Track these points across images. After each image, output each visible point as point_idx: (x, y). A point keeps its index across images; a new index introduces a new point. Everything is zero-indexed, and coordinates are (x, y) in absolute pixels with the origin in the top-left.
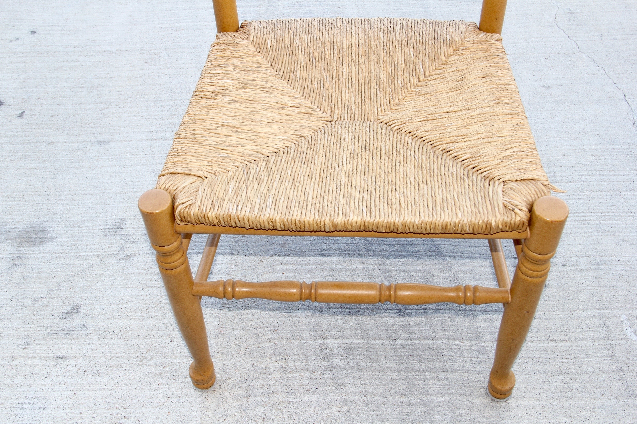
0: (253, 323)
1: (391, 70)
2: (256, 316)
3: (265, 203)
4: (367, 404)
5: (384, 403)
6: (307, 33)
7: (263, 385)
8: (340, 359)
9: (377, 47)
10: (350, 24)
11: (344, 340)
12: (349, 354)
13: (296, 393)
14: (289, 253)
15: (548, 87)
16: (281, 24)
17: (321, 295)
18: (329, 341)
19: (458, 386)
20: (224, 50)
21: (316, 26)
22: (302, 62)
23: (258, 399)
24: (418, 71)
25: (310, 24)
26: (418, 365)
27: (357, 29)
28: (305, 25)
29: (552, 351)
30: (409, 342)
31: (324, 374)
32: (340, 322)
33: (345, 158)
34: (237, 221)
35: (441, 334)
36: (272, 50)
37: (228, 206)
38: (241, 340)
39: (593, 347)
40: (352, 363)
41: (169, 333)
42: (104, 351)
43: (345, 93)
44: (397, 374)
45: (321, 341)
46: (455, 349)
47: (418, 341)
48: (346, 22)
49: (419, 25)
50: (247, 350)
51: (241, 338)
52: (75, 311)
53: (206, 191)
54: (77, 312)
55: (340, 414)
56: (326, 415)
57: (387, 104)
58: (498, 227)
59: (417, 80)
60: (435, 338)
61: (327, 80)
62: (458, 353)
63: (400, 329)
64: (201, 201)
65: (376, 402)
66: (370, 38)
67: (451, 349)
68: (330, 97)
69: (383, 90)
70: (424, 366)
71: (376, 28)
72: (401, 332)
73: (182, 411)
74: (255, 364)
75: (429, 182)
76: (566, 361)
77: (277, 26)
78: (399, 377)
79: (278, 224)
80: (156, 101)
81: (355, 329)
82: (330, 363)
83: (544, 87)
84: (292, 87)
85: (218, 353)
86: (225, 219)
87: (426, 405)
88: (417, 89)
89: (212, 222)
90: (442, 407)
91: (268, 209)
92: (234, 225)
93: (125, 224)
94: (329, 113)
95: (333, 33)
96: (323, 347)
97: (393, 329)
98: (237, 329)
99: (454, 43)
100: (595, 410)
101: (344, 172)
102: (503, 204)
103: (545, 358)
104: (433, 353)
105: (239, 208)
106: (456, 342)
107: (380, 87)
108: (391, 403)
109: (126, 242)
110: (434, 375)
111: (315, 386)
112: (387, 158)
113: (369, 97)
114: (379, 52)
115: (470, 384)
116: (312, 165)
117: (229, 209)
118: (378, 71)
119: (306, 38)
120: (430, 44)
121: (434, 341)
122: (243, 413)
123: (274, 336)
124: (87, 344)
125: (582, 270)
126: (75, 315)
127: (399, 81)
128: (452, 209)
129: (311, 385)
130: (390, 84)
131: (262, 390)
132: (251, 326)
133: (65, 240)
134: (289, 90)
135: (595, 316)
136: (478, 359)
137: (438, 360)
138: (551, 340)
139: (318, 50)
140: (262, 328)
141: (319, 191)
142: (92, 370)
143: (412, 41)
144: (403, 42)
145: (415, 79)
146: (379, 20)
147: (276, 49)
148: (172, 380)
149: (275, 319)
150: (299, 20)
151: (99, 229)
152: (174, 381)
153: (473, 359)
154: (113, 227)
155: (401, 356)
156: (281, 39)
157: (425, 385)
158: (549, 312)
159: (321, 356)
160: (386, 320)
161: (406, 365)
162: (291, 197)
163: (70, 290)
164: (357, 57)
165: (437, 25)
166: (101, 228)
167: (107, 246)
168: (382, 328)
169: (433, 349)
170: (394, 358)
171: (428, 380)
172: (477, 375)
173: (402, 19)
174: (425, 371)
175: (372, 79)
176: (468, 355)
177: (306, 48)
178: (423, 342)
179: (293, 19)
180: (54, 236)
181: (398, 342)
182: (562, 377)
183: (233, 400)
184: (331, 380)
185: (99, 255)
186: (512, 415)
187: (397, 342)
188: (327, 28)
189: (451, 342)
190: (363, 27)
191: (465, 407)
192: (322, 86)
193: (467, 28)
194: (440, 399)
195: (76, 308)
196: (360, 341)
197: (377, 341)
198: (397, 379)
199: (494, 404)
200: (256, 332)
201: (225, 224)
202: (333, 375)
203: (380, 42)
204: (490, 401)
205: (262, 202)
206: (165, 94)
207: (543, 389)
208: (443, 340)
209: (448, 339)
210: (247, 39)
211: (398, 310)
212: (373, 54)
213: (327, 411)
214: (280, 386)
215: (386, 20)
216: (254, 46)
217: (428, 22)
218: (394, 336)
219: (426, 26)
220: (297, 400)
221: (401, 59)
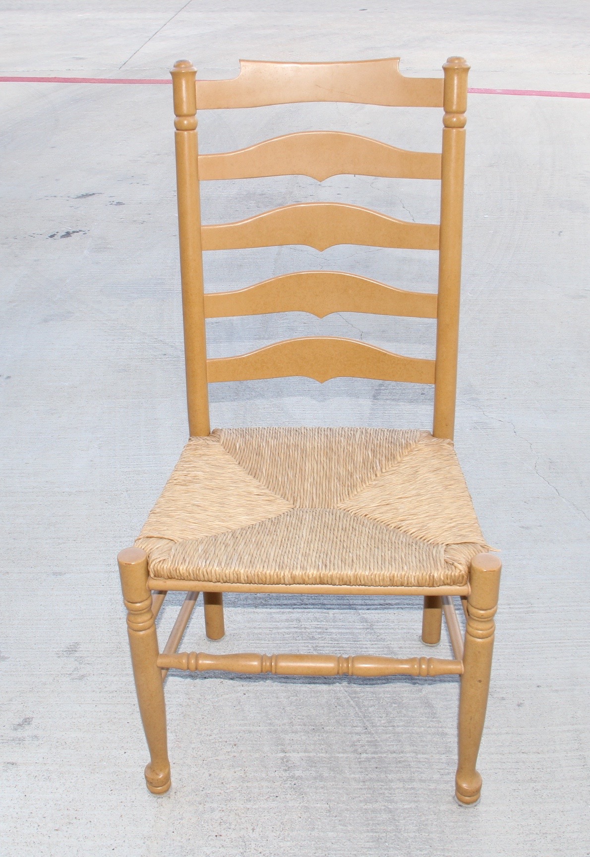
0: (211, 738)
1: (350, 467)
2: (215, 732)
3: (231, 560)
4: (329, 811)
5: (347, 810)
6: (274, 438)
7: (220, 793)
8: (303, 771)
9: (338, 450)
10: (314, 431)
11: (306, 754)
12: (311, 766)
13: (255, 801)
14: (251, 676)
15: (527, 528)
16: (250, 431)
17: (281, 667)
18: (291, 755)
19: (424, 794)
20: (196, 450)
21: (282, 433)
22: (268, 461)
23: (215, 805)
24: (375, 468)
25: (276, 431)
26: (384, 776)
27: (320, 435)
28: (271, 432)
29: (524, 762)
30: (376, 756)
31: (284, 784)
32: (303, 737)
33: (305, 532)
34: (205, 573)
35: (408, 748)
36: (241, 451)
37: (197, 561)
38: (199, 753)
39: (566, 758)
40: (314, 774)
41: (123, 745)
42: (55, 759)
43: (307, 486)
44: (361, 784)
45: (282, 755)
46: (423, 762)
47: (385, 755)
48: (310, 430)
49: (377, 432)
50: (205, 762)
51: (198, 751)
52: (26, 723)
53: (178, 550)
54: (29, 724)
55: (300, 820)
56: (285, 820)
57: (346, 495)
58: (440, 579)
59: (375, 476)
60: (402, 752)
61: (291, 475)
62: (426, 765)
63: (366, 744)
64: (174, 557)
65: (339, 809)
66: (331, 442)
67: (419, 762)
68: (293, 489)
69: (343, 483)
70: (390, 777)
71: (337, 434)
72: (367, 747)
73: (135, 814)
74: (212, 774)
75: (380, 547)
76: (538, 771)
77: (246, 433)
78: (364, 787)
79: (242, 576)
80: (115, 537)
81: (319, 744)
82: (291, 774)
83: (523, 527)
84: (258, 480)
85: (174, 763)
86: (195, 571)
87: (390, 811)
88: (374, 483)
89: (182, 575)
90: (407, 813)
91: (234, 563)
92: (202, 579)
93: (80, 647)
94: (292, 502)
95: (297, 438)
96: (285, 760)
97: (359, 744)
98: (194, 743)
99: (409, 445)
100: (565, 813)
101: (303, 540)
102: (445, 560)
103: (516, 769)
104: (400, 765)
105: (208, 562)
106: (425, 756)
107: (339, 481)
108: (355, 810)
109: (80, 663)
110: (401, 785)
111: (275, 795)
112: (343, 532)
113: (330, 490)
114: (339, 453)
115: (438, 793)
116: (275, 536)
117: (198, 563)
118: (338, 468)
119: (272, 442)
120: (387, 446)
121: (402, 755)
122: (199, 817)
123: (233, 749)
124: (38, 753)
125: (557, 691)
126: (27, 727)
127: (357, 476)
128: (399, 564)
129: (271, 793)
130: (350, 478)
131: (219, 797)
132: (210, 740)
133: (18, 660)
134: (255, 482)
135: (568, 731)
136: (447, 771)
137: (405, 772)
138: (523, 753)
139: (283, 451)
140: (221, 742)
141: (280, 552)
142: (43, 775)
143: (370, 444)
144: (362, 445)
145: (372, 475)
146: (341, 429)
147: (244, 450)
148: (125, 787)
149: (235, 734)
150: (266, 428)
151: (53, 651)
152: (128, 787)
153: (442, 771)
154: (67, 649)
155: (367, 768)
156: (249, 442)
157: (391, 794)
158: (522, 728)
159: (282, 767)
160: (352, 736)
161: (372, 776)
162: (255, 555)
163: (22, 705)
164: (319, 457)
165: (394, 433)
166: (55, 650)
167: (61, 667)
168: (348, 743)
169: (400, 762)
170: (359, 770)
171: (394, 789)
172: (446, 784)
173: (362, 428)
174: (391, 781)
175: (333, 474)
176: (436, 767)
177: (272, 450)
178: (390, 756)
179: (261, 427)
180: (6, 656)
181: (364, 755)
182: (532, 785)
183: (189, 806)
184: (293, 789)
185: (52, 674)
186: (480, 819)
187: (362, 756)
188: (292, 434)
189: (419, 756)
190: (326, 433)
191: (432, 813)
192: (286, 480)
193: (420, 435)
194: (405, 807)
195: (27, 721)
196: (323, 755)
197: (341, 755)
198: (361, 789)
199: (462, 809)
200: (214, 746)
201: (194, 578)
202: (295, 784)
203: (341, 445)
204: (459, 807)
205: (228, 559)
206: (125, 531)
207: (512, 795)
208: (411, 754)
209: (415, 752)
210: (218, 441)
211: (364, 727)
212: (334, 455)
213: (287, 817)
214: (238, 794)
215: (347, 429)
216: (224, 448)
217: (386, 430)
218: (360, 750)
219: (384, 433)
220: (256, 806)
221: (360, 459)
